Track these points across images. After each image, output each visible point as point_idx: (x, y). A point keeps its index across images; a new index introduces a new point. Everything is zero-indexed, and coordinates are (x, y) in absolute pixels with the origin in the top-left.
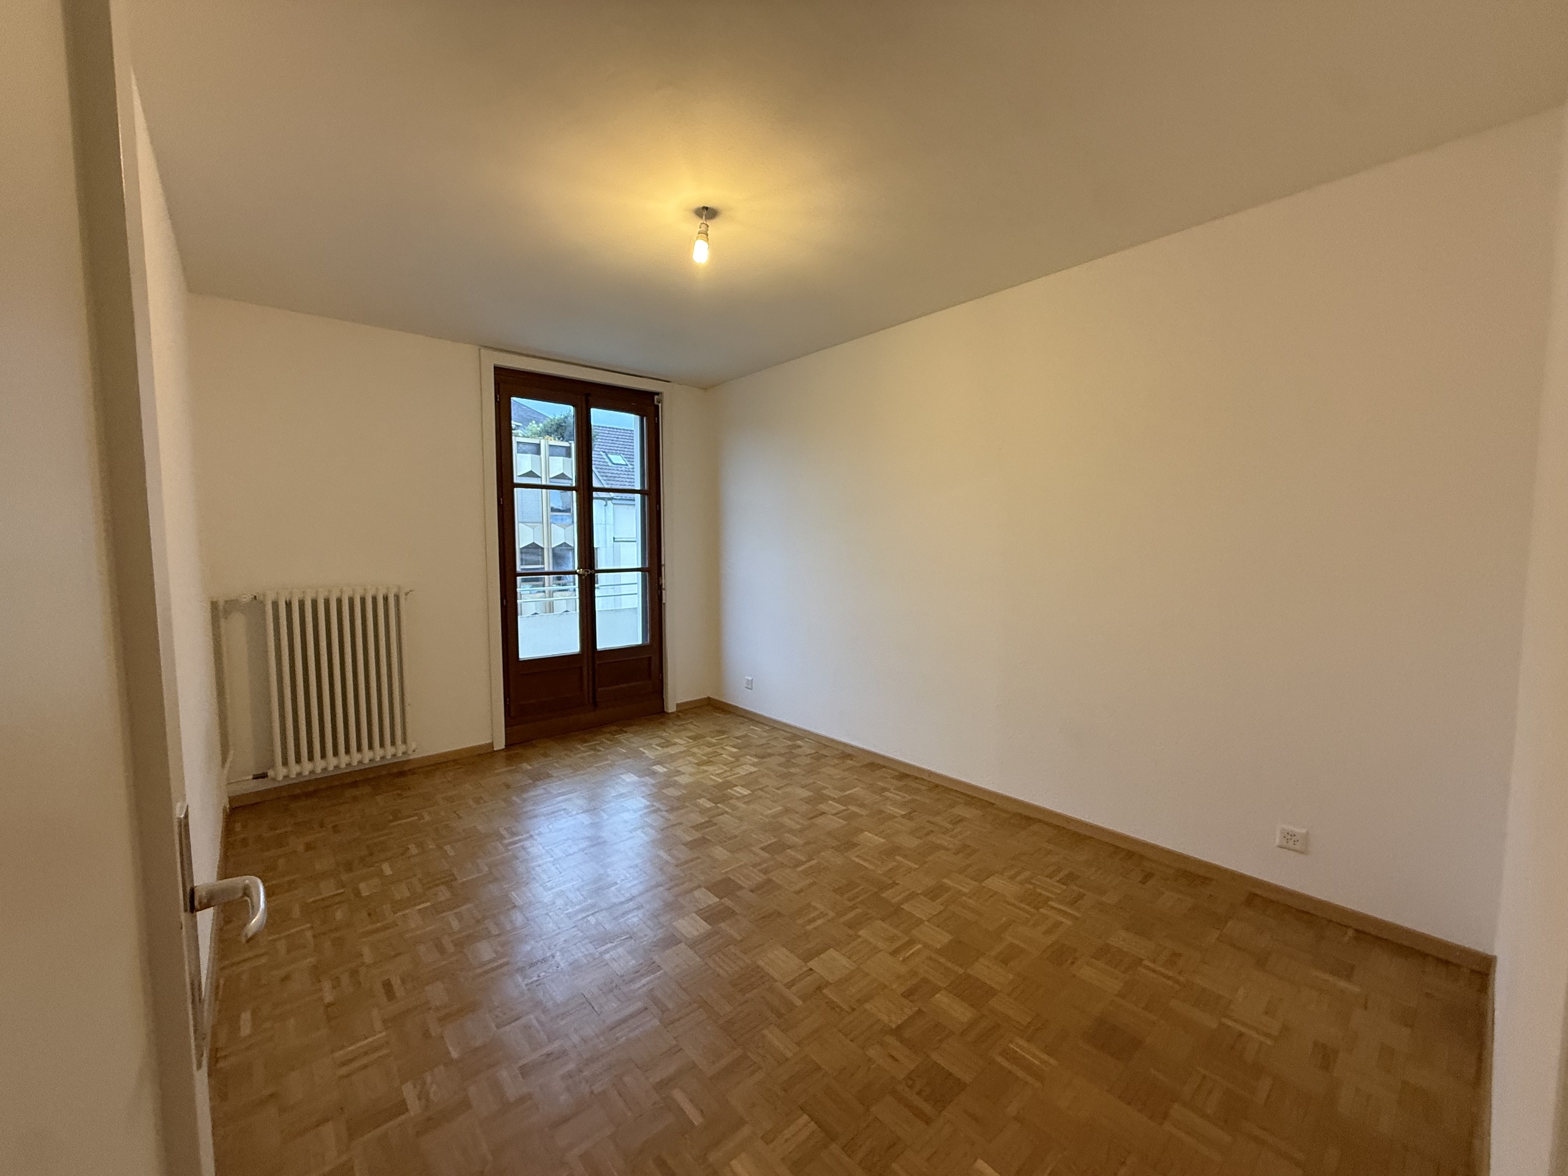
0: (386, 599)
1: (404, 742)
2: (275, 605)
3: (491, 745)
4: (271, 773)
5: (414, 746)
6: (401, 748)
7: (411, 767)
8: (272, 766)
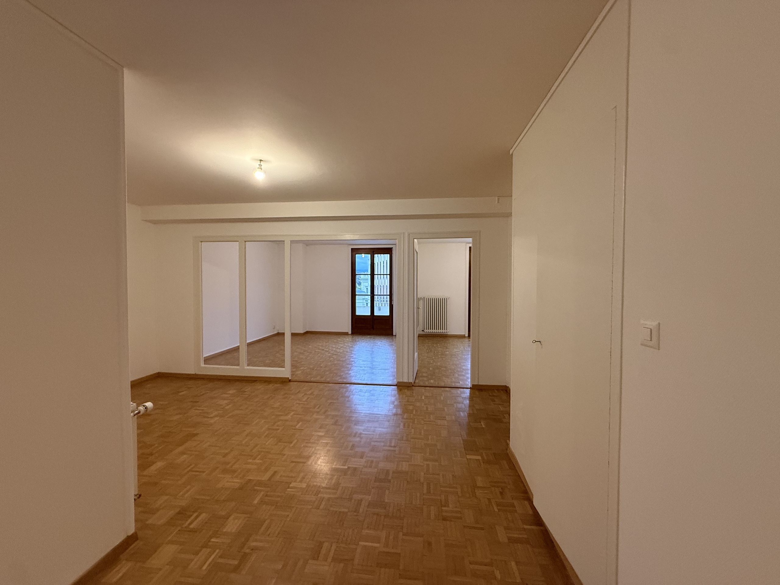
0: (445, 299)
1: (447, 330)
2: (427, 299)
3: (465, 335)
4: (424, 330)
5: (448, 331)
6: (446, 331)
7: (448, 336)
8: (425, 329)
